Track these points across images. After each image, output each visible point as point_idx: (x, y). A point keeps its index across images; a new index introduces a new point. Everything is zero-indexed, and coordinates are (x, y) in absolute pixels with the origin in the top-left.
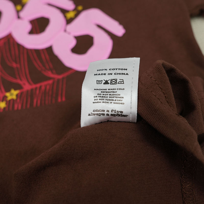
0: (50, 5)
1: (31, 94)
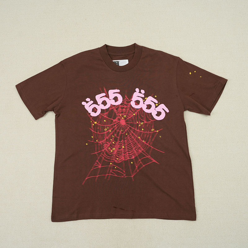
0: (152, 101)
1: (146, 124)
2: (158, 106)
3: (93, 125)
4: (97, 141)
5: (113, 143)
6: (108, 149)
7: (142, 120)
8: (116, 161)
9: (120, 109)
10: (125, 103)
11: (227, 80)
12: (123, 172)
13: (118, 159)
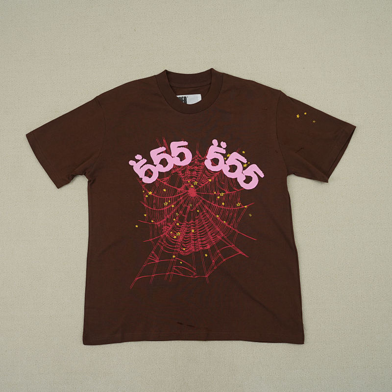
0: (237, 160)
2: (247, 167)
3: (147, 196)
4: (152, 221)
5: (178, 224)
6: (169, 234)
7: (221, 188)
8: (182, 253)
9: (188, 172)
10: (196, 163)
11: (355, 127)
12: (192, 270)
13: (184, 249)
